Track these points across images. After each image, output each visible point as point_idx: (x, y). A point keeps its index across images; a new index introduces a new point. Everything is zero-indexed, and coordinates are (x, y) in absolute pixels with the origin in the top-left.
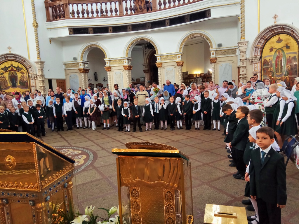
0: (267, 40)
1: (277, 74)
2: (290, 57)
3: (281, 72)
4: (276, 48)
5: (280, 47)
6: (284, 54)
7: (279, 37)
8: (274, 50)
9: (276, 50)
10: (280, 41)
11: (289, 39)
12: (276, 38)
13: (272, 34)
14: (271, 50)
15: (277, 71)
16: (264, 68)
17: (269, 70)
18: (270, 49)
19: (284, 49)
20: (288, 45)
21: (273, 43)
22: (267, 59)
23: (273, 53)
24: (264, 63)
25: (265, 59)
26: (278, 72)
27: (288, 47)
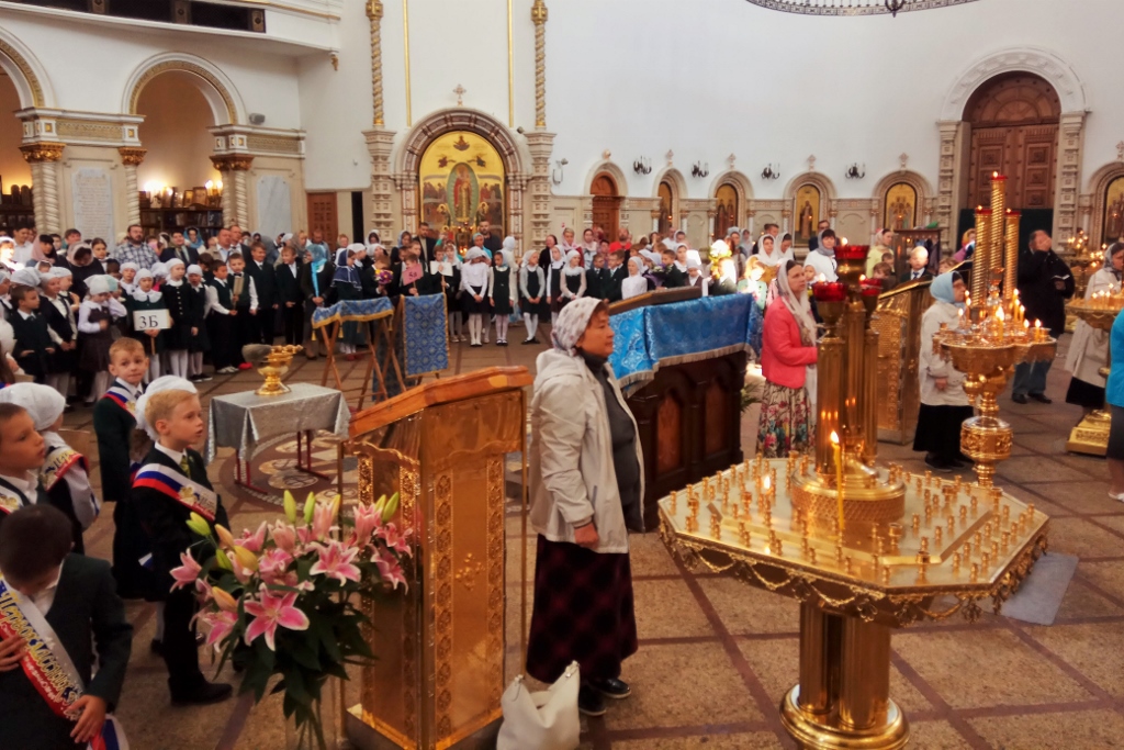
0: (433, 138)
1: (459, 220)
2: (486, 185)
3: (467, 216)
4: (453, 161)
5: (464, 161)
6: (474, 176)
7: (461, 138)
8: (451, 166)
9: (454, 164)
10: (462, 146)
11: (483, 147)
12: (453, 138)
13: (448, 127)
14: (443, 163)
15: (458, 212)
16: (425, 205)
17: (439, 209)
18: (440, 161)
19: (474, 166)
20: (483, 159)
21: (447, 147)
22: (434, 183)
23: (447, 170)
24: (425, 192)
25: (427, 181)
26: (461, 216)
27: (481, 163)
